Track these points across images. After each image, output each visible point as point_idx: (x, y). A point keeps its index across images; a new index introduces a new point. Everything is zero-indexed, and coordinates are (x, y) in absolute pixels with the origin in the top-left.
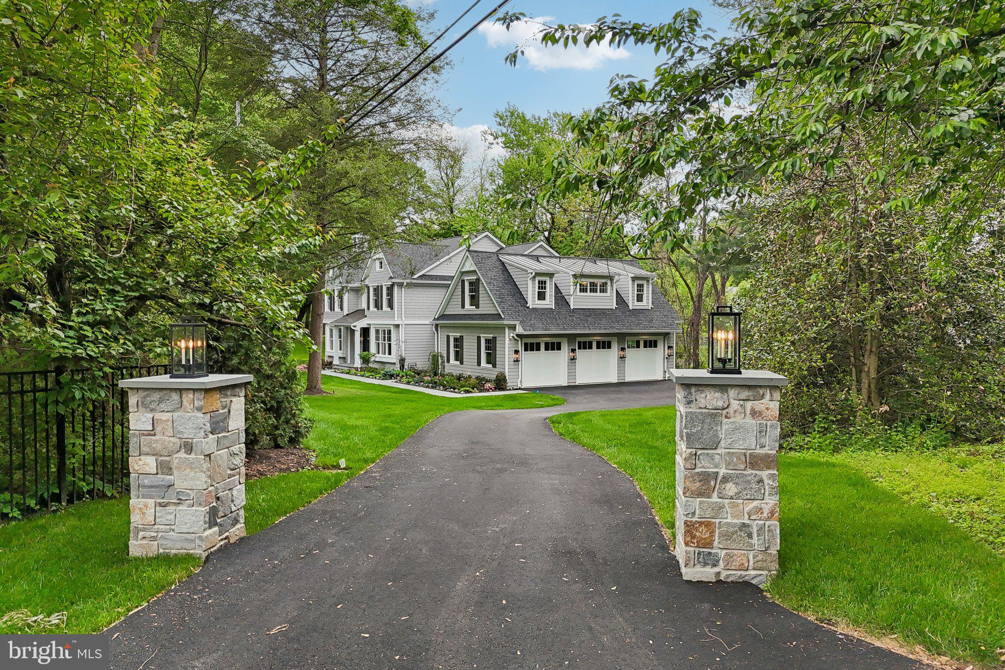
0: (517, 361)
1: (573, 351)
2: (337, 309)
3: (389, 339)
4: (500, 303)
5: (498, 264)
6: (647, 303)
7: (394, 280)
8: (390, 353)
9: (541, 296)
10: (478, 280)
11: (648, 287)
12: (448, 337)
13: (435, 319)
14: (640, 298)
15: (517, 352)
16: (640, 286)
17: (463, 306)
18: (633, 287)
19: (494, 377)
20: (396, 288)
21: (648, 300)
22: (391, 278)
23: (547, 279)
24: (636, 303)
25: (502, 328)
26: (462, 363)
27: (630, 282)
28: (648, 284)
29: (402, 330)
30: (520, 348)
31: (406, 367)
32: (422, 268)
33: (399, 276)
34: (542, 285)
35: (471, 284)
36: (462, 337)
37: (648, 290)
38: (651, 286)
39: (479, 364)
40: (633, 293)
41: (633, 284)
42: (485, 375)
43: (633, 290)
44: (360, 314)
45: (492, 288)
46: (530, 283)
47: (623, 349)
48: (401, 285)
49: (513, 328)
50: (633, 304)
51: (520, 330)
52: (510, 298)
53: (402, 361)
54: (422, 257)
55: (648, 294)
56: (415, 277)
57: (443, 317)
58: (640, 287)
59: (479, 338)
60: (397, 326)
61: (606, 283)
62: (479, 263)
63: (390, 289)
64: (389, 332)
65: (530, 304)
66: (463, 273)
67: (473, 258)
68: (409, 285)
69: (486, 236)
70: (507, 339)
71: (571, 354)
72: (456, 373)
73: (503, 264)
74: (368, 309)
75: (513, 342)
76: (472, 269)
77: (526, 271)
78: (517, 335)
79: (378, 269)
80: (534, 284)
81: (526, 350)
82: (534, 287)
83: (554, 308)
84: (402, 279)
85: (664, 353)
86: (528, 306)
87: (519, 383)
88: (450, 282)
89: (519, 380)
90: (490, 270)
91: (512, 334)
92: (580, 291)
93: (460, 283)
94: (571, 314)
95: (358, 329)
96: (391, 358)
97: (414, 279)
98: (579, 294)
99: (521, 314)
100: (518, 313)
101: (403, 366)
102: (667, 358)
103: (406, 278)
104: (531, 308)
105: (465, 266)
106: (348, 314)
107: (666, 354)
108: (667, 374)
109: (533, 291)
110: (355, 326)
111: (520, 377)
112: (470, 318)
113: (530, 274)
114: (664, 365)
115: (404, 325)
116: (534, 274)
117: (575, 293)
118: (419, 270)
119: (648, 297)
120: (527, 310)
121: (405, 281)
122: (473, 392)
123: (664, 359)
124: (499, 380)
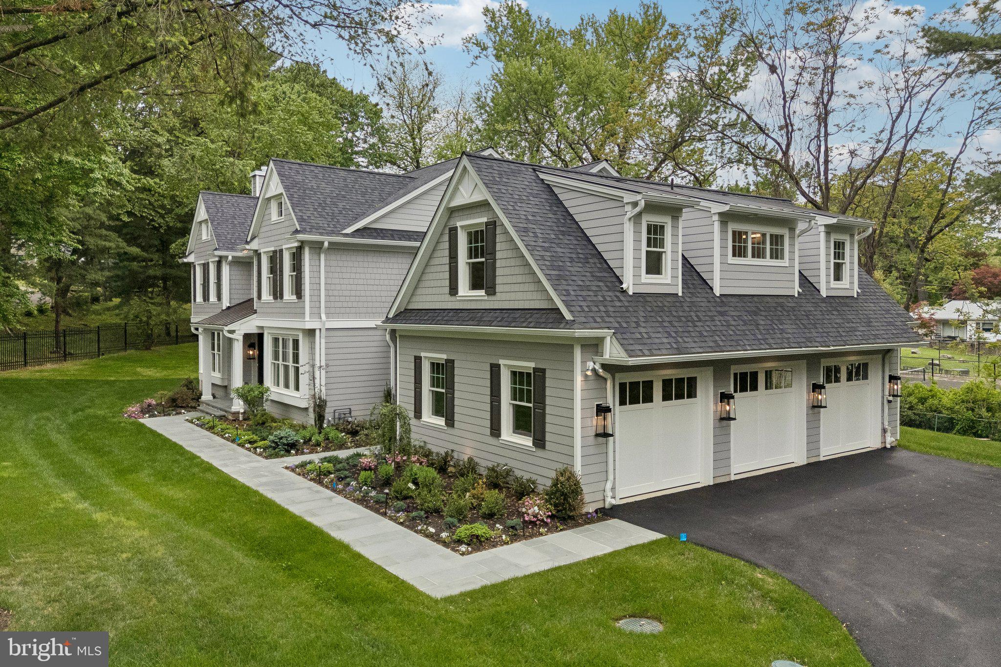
0: (605, 435)
1: (725, 397)
2: (213, 298)
3: (296, 359)
4: (556, 282)
5: (537, 188)
6: (850, 283)
7: (301, 237)
8: (297, 388)
9: (654, 265)
10: (492, 225)
11: (852, 249)
12: (418, 360)
13: (387, 320)
14: (838, 273)
15: (603, 410)
16: (839, 245)
17: (453, 289)
18: (828, 248)
19: (545, 483)
20: (307, 254)
21: (852, 276)
22: (297, 232)
23: (666, 220)
24: (834, 284)
25: (565, 348)
26: (450, 422)
27: (822, 236)
28: (852, 243)
29: (320, 342)
30: (611, 398)
31: (329, 416)
32: (364, 215)
33: (313, 229)
34: (654, 236)
35: (475, 236)
36: (450, 363)
37: (852, 256)
38: (855, 247)
39: (495, 430)
40: (828, 262)
41: (828, 241)
42: (512, 464)
43: (828, 255)
44: (245, 308)
45: (530, 238)
46: (629, 229)
47: (817, 387)
48: (317, 247)
49: (594, 346)
50: (826, 286)
51: (613, 352)
52: (576, 268)
53: (320, 407)
54: (363, 194)
55: (852, 263)
56: (349, 230)
57: (405, 314)
58: (839, 249)
59: (495, 370)
60: (311, 333)
61: (782, 236)
63: (297, 256)
64: (296, 343)
65: (628, 284)
66: (453, 212)
67: (479, 171)
68: (335, 247)
70: (579, 379)
71: (721, 407)
72: (438, 448)
73: (549, 188)
74: (259, 297)
75: (592, 384)
76: (477, 198)
77: (619, 199)
78: (604, 366)
79: (274, 217)
80: (637, 232)
81: (624, 401)
82: (637, 241)
83: (680, 294)
84: (321, 234)
85: (883, 391)
86: (624, 286)
87: (609, 494)
88: (417, 244)
89: (609, 485)
90: (521, 201)
91: (590, 365)
92: (734, 255)
93: (446, 238)
94: (719, 309)
95: (238, 337)
96: (299, 398)
97: (346, 235)
98: (731, 260)
99: (611, 309)
100: (602, 308)
101: (320, 418)
102: (890, 402)
103: (329, 234)
104: (631, 293)
105: (458, 195)
106: (229, 308)
107: (887, 393)
108: (888, 434)
109: (637, 250)
110: (232, 332)
111: (611, 477)
112: (472, 319)
113: (628, 208)
114: (883, 416)
115: (323, 331)
116: (642, 204)
117: (723, 255)
118: (356, 219)
119: (852, 270)
120: (622, 298)
121: (326, 240)
122: (492, 543)
123: (883, 404)
124: (563, 494)
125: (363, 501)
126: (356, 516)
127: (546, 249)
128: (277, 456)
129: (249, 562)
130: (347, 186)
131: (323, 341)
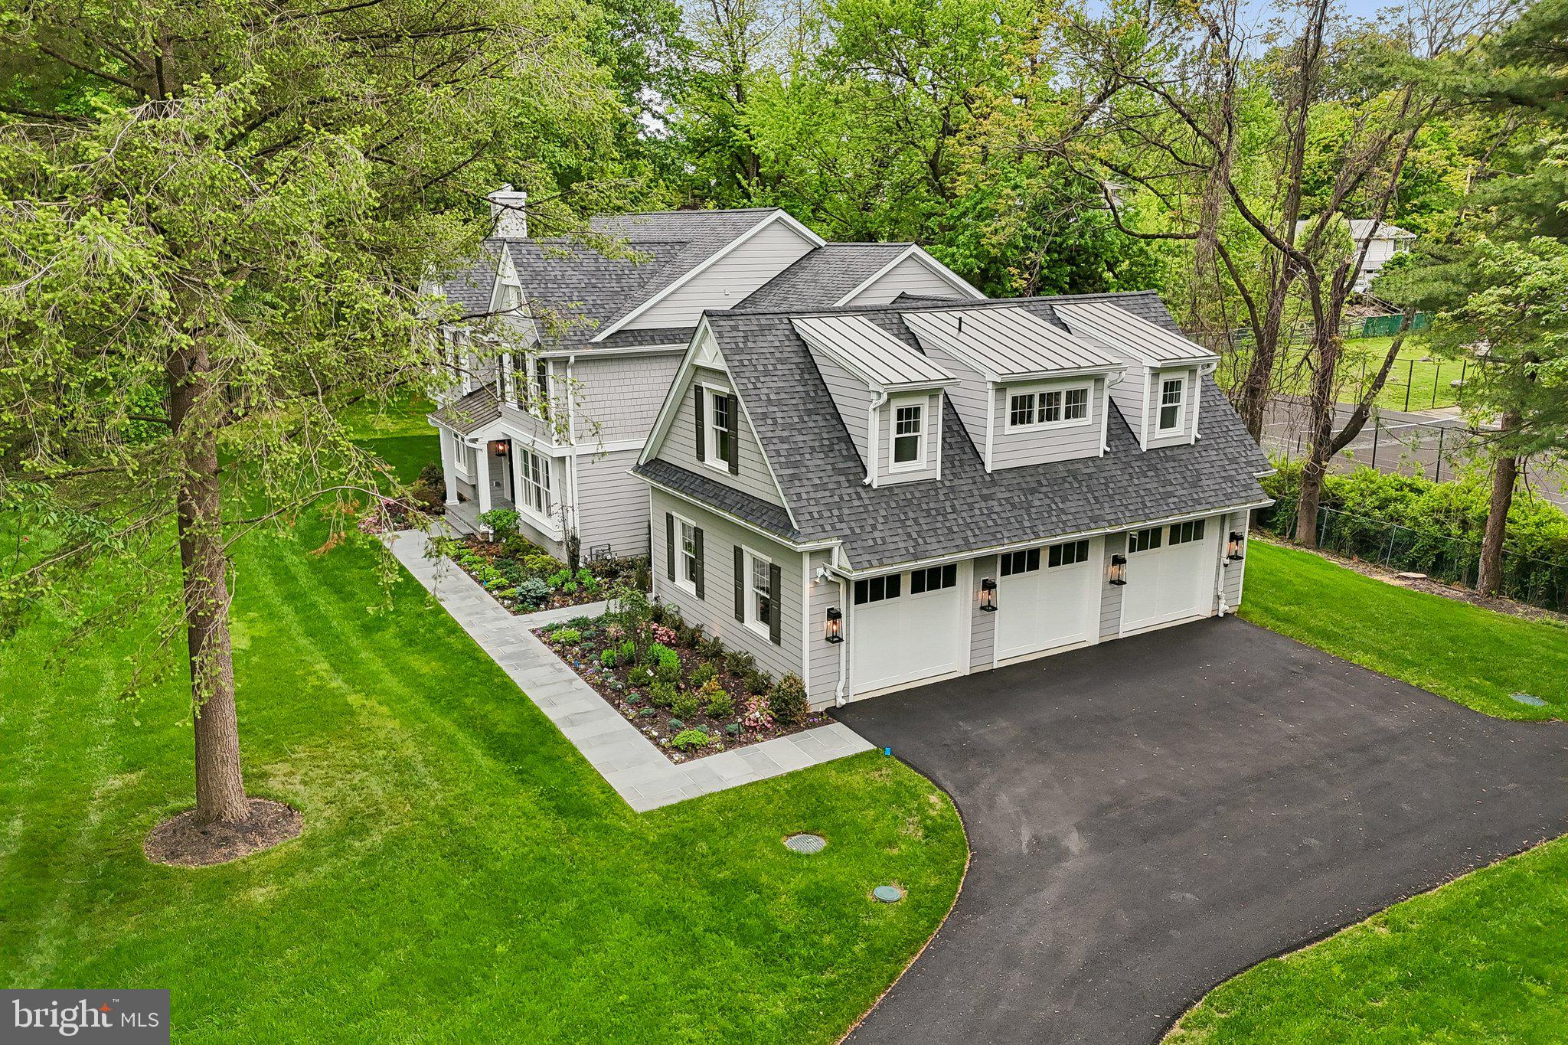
0: (835, 639)
1: (989, 586)
3: (547, 483)
4: (788, 483)
5: (790, 347)
6: (1186, 428)
7: (543, 353)
8: (550, 517)
10: (733, 399)
11: (1192, 388)
12: (669, 518)
13: (638, 467)
14: (1168, 419)
15: (834, 615)
16: (1171, 387)
17: (701, 454)
18: (1154, 392)
20: (550, 369)
21: (1189, 420)
22: (538, 343)
23: (923, 403)
24: (1159, 433)
26: (700, 594)
27: (1147, 379)
28: (1192, 380)
29: (572, 470)
30: (844, 600)
31: (584, 553)
32: (619, 313)
33: (557, 341)
34: (908, 418)
35: (720, 403)
36: (700, 532)
37: (1191, 396)
38: (1198, 383)
39: (740, 615)
40: (1152, 409)
41: (1154, 384)
42: (753, 652)
43: (1153, 400)
46: (874, 420)
47: (1118, 561)
48: (562, 362)
49: (823, 556)
50: (1150, 434)
51: (842, 564)
52: (813, 462)
53: (574, 543)
54: (619, 279)
55: (1190, 404)
56: (600, 337)
57: (656, 465)
58: (1172, 390)
59: (738, 553)
60: (561, 461)
61: (1084, 393)
62: (737, 351)
63: (541, 369)
64: (546, 466)
65: (874, 476)
66: (697, 371)
67: (720, 336)
68: (581, 360)
69: (778, 220)
70: (807, 586)
71: (984, 595)
72: (689, 620)
74: (504, 399)
75: (823, 589)
76: (717, 365)
77: (866, 384)
78: (835, 576)
80: (885, 421)
81: (860, 599)
82: (884, 430)
83: (939, 478)
84: (566, 347)
85: (1220, 552)
86: (867, 481)
87: (840, 694)
88: (685, 346)
89: (841, 685)
90: (766, 373)
91: (820, 571)
92: (1014, 422)
93: (692, 394)
94: (985, 491)
95: (482, 446)
96: (551, 528)
97: (596, 345)
98: (1009, 429)
99: (846, 511)
100: (836, 512)
101: (574, 558)
102: (1226, 565)
103: (575, 346)
104: (875, 486)
105: (701, 354)
106: (470, 395)
107: (1225, 554)
108: (1222, 602)
109: (883, 440)
110: (475, 441)
111: (843, 678)
112: (716, 496)
113: (874, 396)
114: (1217, 581)
115: (574, 458)
116: (885, 397)
117: (998, 426)
118: (608, 319)
119: (1189, 412)
120: (863, 495)
121: (572, 354)
122: (708, 750)
123: (1218, 567)
124: (784, 701)
125: (600, 688)
126: (590, 707)
127: (782, 440)
128: (525, 611)
129: (486, 763)
130: (598, 269)
131: (574, 469)
